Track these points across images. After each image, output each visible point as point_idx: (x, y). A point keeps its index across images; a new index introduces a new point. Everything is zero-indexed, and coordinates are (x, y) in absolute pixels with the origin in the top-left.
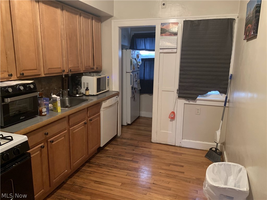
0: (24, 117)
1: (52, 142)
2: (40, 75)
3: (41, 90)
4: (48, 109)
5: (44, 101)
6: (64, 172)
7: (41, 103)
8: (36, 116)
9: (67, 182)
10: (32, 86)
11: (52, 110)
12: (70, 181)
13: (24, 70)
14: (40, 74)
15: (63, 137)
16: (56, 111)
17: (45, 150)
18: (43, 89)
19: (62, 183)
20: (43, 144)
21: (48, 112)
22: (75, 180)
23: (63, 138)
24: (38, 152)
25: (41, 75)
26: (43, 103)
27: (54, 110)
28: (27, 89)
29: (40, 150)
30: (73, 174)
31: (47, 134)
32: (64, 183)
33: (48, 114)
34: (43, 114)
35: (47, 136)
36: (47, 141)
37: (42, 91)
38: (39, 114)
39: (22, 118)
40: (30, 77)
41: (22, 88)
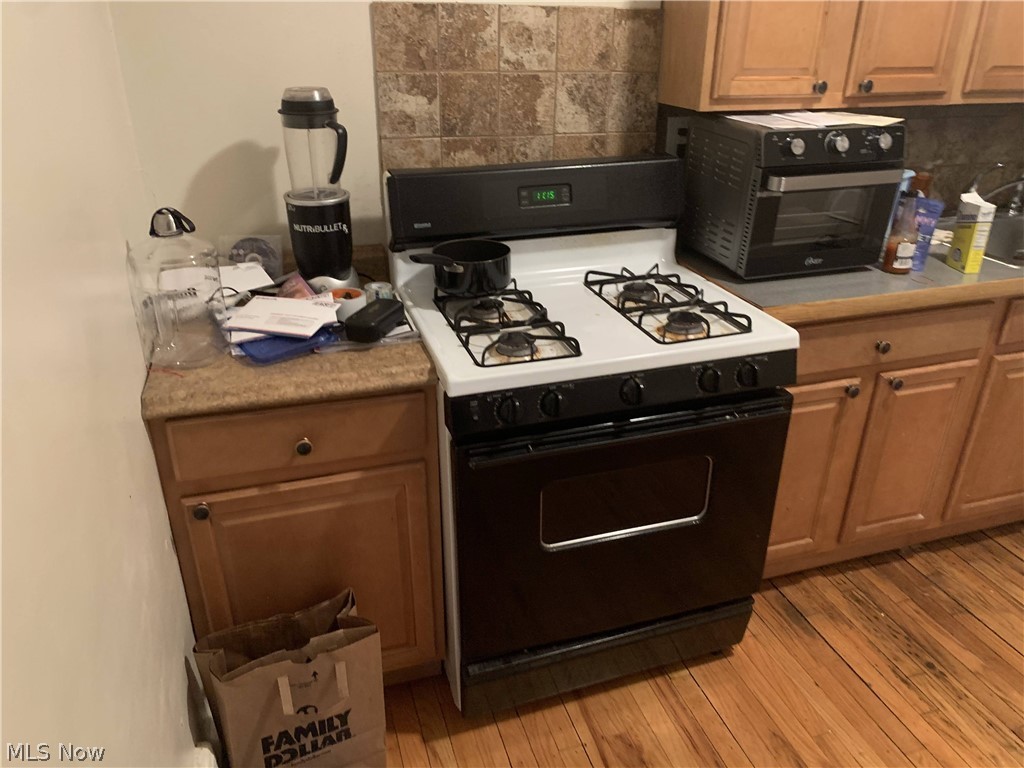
0: (820, 260)
1: (898, 385)
2: (940, 94)
3: (929, 166)
4: (924, 249)
5: (917, 213)
6: (909, 515)
7: (902, 218)
8: (868, 267)
9: (912, 557)
10: (885, 141)
11: (943, 258)
12: (923, 562)
13: (878, 70)
14: (941, 89)
15: (950, 380)
16: (959, 265)
17: (859, 404)
18: (939, 162)
19: (888, 553)
20: (856, 381)
21: (923, 263)
22: (945, 565)
23: (950, 386)
24: (831, 405)
25: (946, 96)
26: (910, 219)
27: (950, 261)
28: (863, 151)
29: (842, 398)
30: (946, 539)
31: (886, 349)
32: (897, 554)
33: (919, 270)
34: (896, 265)
35: (884, 358)
36: (877, 377)
37: (931, 171)
38: (881, 260)
39: (811, 261)
40: (894, 101)
41: (843, 144)
